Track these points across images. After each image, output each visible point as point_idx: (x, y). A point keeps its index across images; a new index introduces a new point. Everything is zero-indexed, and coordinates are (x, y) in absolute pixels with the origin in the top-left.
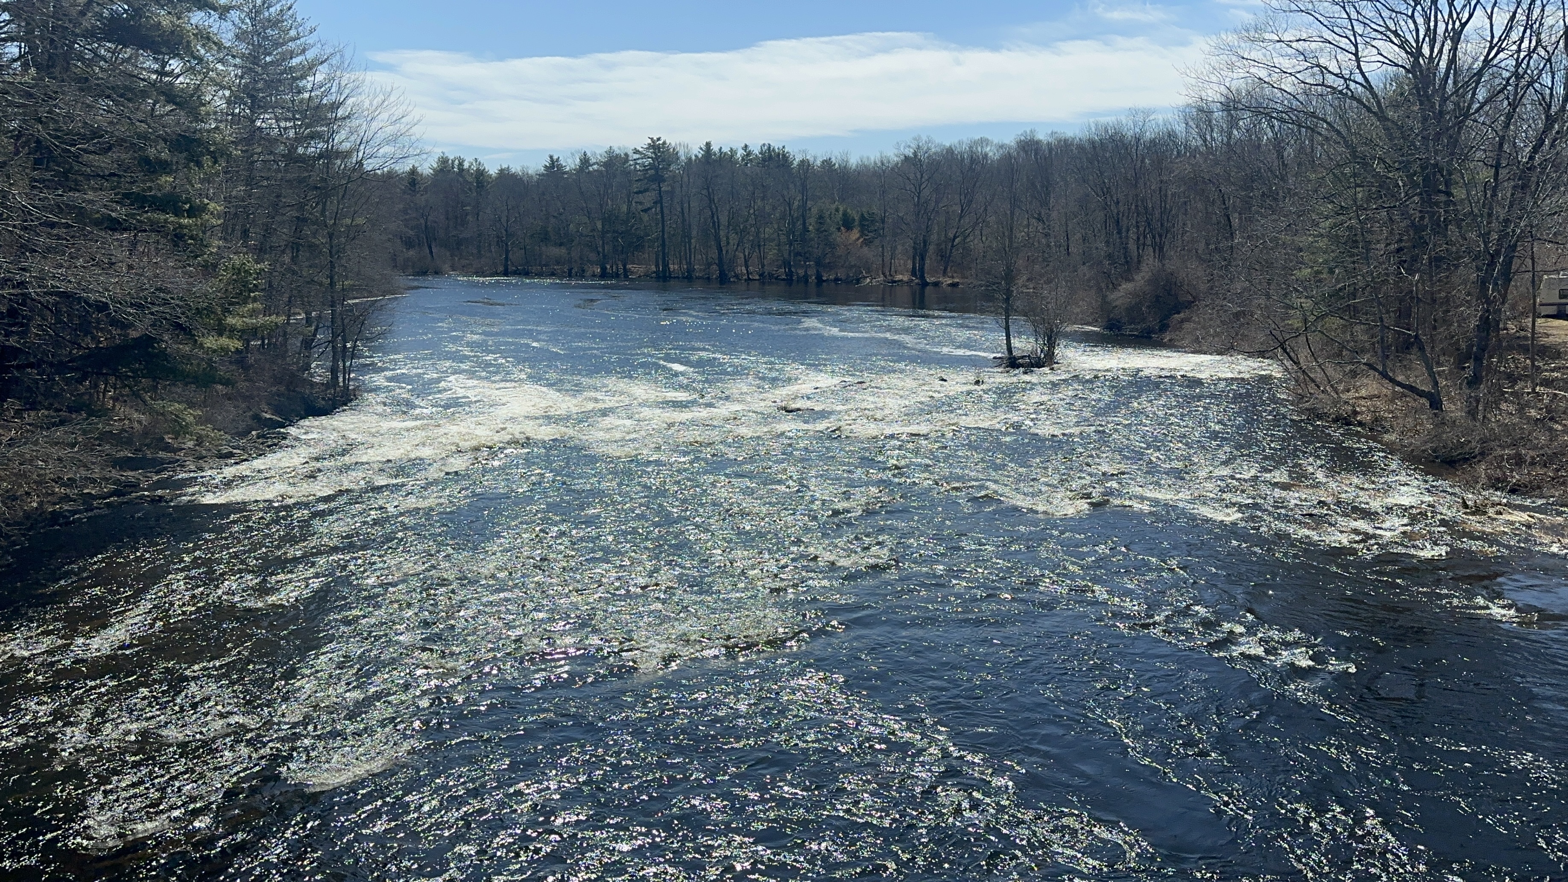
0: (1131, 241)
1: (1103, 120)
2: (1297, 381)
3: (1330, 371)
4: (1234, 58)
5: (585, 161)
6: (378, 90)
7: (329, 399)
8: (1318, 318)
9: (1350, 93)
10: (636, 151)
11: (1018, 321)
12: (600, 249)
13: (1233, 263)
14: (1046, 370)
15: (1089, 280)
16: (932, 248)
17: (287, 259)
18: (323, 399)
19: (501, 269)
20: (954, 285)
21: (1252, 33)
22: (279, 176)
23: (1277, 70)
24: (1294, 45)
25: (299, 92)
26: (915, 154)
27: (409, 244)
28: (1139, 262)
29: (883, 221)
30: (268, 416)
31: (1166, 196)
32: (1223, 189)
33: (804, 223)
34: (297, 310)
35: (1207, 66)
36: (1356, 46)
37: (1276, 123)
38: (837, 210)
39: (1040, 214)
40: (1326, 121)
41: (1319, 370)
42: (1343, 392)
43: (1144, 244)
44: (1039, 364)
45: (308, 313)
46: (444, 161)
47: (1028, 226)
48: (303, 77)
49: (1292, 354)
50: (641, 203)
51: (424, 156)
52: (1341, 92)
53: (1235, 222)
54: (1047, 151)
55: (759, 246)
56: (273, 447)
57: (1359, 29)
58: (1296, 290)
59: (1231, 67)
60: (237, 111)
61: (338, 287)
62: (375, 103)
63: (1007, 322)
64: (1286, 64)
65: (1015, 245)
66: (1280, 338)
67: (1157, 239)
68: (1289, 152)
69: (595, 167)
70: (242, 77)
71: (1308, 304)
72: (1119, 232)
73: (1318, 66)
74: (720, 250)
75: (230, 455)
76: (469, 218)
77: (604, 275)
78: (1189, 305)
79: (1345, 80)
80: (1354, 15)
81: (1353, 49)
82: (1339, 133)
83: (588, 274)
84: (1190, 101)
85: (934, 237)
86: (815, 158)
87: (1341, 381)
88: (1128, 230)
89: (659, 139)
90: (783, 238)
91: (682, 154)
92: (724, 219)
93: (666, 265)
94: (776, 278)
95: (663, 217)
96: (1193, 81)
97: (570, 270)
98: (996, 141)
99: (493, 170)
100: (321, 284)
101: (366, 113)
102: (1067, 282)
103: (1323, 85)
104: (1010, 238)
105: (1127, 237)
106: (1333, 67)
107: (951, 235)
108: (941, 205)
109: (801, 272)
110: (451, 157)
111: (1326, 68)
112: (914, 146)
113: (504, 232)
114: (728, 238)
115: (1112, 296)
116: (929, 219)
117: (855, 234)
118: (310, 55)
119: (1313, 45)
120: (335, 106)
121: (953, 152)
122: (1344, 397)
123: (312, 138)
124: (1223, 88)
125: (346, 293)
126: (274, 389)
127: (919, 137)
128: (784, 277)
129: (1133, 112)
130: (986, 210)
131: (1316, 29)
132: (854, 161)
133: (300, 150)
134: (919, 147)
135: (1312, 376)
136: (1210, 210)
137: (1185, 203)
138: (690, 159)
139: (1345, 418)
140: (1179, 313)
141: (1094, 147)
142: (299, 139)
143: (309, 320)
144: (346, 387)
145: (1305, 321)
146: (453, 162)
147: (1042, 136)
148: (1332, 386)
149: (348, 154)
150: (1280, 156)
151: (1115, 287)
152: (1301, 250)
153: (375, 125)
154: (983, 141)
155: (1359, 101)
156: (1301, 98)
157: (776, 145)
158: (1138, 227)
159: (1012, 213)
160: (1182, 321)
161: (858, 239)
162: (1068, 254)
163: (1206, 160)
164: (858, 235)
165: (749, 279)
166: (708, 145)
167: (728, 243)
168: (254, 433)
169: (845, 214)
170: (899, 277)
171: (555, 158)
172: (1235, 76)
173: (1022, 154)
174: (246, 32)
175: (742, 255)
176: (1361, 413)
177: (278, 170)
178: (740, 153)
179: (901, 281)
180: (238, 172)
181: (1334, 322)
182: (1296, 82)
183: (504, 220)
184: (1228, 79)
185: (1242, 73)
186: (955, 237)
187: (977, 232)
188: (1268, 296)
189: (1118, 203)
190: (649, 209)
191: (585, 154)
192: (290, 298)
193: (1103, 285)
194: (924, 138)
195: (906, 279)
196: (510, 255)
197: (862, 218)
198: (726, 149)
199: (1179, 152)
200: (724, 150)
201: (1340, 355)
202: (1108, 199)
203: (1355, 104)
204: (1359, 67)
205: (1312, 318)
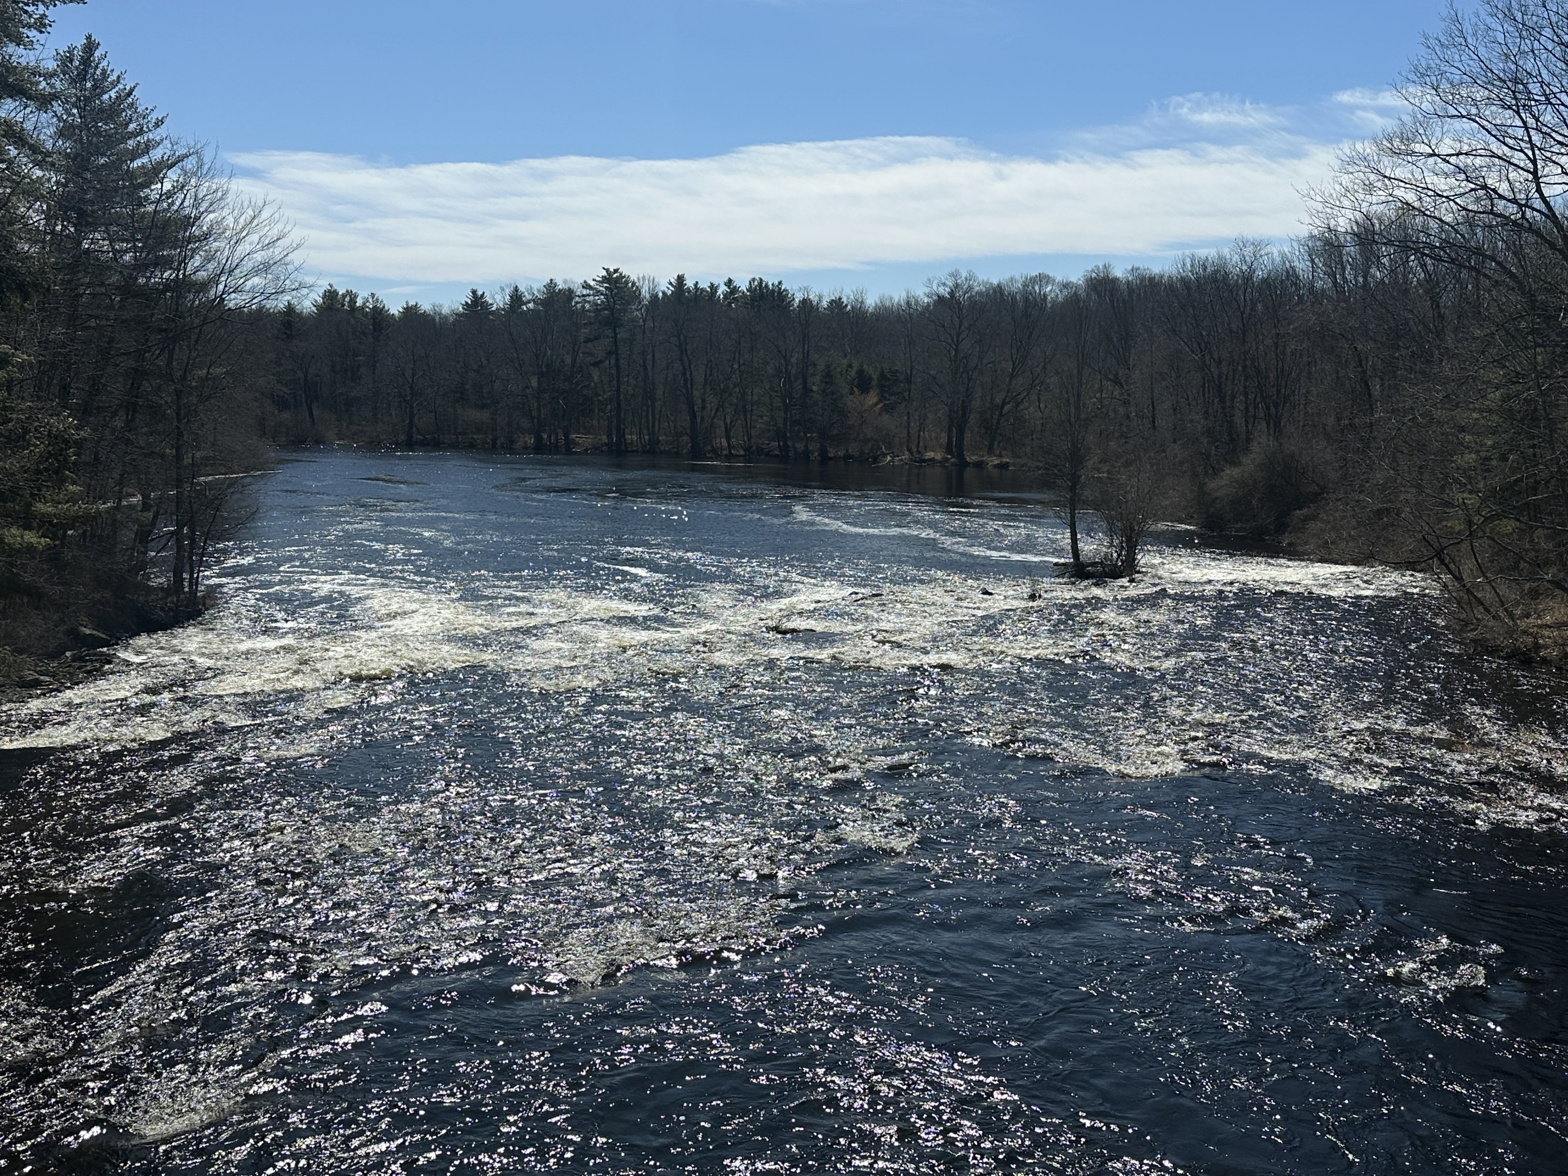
0: (1238, 413)
1: (1202, 253)
2: (1459, 603)
3: (1503, 590)
4: (1372, 177)
5: (516, 297)
6: (246, 205)
7: (170, 609)
8: (1486, 519)
9: (1526, 224)
10: (586, 286)
11: (1087, 514)
12: (535, 413)
13: (1373, 445)
14: (1124, 581)
15: (1181, 463)
16: (973, 418)
17: (119, 423)
18: (162, 609)
19: (403, 437)
20: (1003, 466)
21: (1397, 143)
22: (112, 315)
23: (1430, 193)
24: (1453, 160)
25: (140, 205)
26: (952, 293)
27: (282, 404)
28: (1248, 440)
29: (909, 380)
30: (88, 632)
31: (1284, 353)
32: (1359, 347)
33: (805, 383)
34: (130, 490)
35: (1337, 187)
36: (1534, 162)
37: (1429, 261)
38: (850, 366)
39: (1116, 376)
40: (1495, 260)
41: (1488, 587)
42: (1520, 618)
43: (1255, 417)
44: (1116, 574)
45: (145, 497)
46: (331, 295)
47: (1101, 390)
48: (147, 184)
49: (1452, 566)
50: (591, 354)
51: (305, 291)
52: (1515, 223)
53: (1376, 389)
54: (1126, 293)
55: (745, 412)
56: (95, 673)
57: (1536, 138)
58: (1456, 481)
59: (1369, 188)
60: (59, 228)
61: (187, 461)
62: (242, 221)
63: (1073, 517)
64: (1442, 184)
65: (1083, 416)
66: (1436, 545)
67: (1272, 410)
68: (1447, 300)
69: (531, 305)
70: (65, 185)
71: (1472, 500)
72: (1222, 401)
73: (1484, 187)
74: (693, 415)
75: (37, 684)
76: (363, 370)
77: (539, 448)
78: (1315, 498)
79: (1520, 206)
80: (1531, 122)
81: (1530, 166)
82: (1512, 276)
83: (518, 446)
84: (1316, 232)
85: (976, 404)
86: (820, 297)
87: (1518, 603)
88: (1233, 397)
89: (616, 271)
90: (777, 402)
91: (645, 292)
92: (699, 376)
93: (621, 435)
94: (767, 454)
95: (618, 374)
96: (1320, 207)
97: (494, 440)
98: (1059, 279)
99: (395, 309)
100: (163, 456)
101: (228, 233)
102: (1152, 465)
103: (1492, 212)
104: (1077, 408)
105: (1232, 407)
106: (1503, 188)
107: (998, 401)
108: (985, 361)
109: (800, 446)
110: (341, 291)
111: (1494, 190)
112: (950, 283)
113: (408, 391)
114: (704, 401)
115: (1212, 485)
116: (969, 380)
117: (872, 398)
118: (156, 154)
119: (1478, 161)
120: (188, 222)
121: (1002, 294)
122: (1522, 624)
123: (156, 265)
124: (1359, 216)
125: (196, 469)
126: (97, 596)
127: (957, 271)
128: (777, 452)
129: (1241, 244)
130: (1045, 368)
131: (1482, 140)
132: (871, 301)
133: (142, 281)
134: (957, 286)
135: (1479, 596)
136: (1342, 373)
137: (1309, 363)
138: (656, 296)
139: (1524, 653)
140: (1300, 509)
141: (1188, 289)
142: (140, 266)
143: (146, 506)
144: (193, 592)
145: (1470, 523)
146: (344, 296)
147: (1119, 272)
148: (1506, 610)
149: (204, 286)
150: (1436, 303)
151: (1216, 472)
152: (1462, 429)
153: (243, 248)
154: (1043, 279)
155: (1537, 233)
156: (1463, 229)
157: (771, 281)
158: (1246, 394)
159: (1080, 373)
160: (1306, 519)
161: (876, 404)
162: (1154, 428)
163: (1335, 310)
164: (875, 400)
165: (731, 454)
166: (681, 279)
167: (704, 408)
168: (68, 654)
169: (861, 372)
170: (930, 455)
171: (480, 293)
172: (1374, 200)
173: (1094, 296)
174: (72, 125)
175: (722, 423)
176: (1546, 647)
177: (111, 307)
178: (722, 289)
179: (933, 459)
180: (57, 308)
181: (1508, 526)
182: (1455, 207)
183: (409, 373)
184: (1365, 204)
185: (1382, 195)
186: (1004, 404)
187: (1034, 397)
188: (1420, 488)
189: (1220, 362)
190: (601, 362)
191: (516, 289)
192: (122, 475)
193: (1200, 470)
194: (964, 274)
195: (938, 457)
196: (416, 420)
197: (883, 376)
198: (704, 285)
199: (1300, 297)
200: (701, 285)
201: (1516, 567)
202: (1207, 358)
203: (1532, 239)
204: (1539, 190)
205: (1476, 519)
